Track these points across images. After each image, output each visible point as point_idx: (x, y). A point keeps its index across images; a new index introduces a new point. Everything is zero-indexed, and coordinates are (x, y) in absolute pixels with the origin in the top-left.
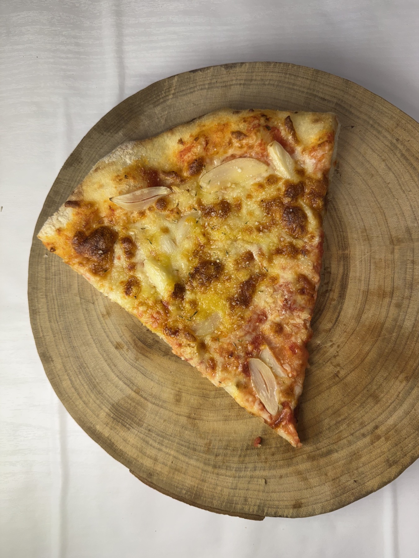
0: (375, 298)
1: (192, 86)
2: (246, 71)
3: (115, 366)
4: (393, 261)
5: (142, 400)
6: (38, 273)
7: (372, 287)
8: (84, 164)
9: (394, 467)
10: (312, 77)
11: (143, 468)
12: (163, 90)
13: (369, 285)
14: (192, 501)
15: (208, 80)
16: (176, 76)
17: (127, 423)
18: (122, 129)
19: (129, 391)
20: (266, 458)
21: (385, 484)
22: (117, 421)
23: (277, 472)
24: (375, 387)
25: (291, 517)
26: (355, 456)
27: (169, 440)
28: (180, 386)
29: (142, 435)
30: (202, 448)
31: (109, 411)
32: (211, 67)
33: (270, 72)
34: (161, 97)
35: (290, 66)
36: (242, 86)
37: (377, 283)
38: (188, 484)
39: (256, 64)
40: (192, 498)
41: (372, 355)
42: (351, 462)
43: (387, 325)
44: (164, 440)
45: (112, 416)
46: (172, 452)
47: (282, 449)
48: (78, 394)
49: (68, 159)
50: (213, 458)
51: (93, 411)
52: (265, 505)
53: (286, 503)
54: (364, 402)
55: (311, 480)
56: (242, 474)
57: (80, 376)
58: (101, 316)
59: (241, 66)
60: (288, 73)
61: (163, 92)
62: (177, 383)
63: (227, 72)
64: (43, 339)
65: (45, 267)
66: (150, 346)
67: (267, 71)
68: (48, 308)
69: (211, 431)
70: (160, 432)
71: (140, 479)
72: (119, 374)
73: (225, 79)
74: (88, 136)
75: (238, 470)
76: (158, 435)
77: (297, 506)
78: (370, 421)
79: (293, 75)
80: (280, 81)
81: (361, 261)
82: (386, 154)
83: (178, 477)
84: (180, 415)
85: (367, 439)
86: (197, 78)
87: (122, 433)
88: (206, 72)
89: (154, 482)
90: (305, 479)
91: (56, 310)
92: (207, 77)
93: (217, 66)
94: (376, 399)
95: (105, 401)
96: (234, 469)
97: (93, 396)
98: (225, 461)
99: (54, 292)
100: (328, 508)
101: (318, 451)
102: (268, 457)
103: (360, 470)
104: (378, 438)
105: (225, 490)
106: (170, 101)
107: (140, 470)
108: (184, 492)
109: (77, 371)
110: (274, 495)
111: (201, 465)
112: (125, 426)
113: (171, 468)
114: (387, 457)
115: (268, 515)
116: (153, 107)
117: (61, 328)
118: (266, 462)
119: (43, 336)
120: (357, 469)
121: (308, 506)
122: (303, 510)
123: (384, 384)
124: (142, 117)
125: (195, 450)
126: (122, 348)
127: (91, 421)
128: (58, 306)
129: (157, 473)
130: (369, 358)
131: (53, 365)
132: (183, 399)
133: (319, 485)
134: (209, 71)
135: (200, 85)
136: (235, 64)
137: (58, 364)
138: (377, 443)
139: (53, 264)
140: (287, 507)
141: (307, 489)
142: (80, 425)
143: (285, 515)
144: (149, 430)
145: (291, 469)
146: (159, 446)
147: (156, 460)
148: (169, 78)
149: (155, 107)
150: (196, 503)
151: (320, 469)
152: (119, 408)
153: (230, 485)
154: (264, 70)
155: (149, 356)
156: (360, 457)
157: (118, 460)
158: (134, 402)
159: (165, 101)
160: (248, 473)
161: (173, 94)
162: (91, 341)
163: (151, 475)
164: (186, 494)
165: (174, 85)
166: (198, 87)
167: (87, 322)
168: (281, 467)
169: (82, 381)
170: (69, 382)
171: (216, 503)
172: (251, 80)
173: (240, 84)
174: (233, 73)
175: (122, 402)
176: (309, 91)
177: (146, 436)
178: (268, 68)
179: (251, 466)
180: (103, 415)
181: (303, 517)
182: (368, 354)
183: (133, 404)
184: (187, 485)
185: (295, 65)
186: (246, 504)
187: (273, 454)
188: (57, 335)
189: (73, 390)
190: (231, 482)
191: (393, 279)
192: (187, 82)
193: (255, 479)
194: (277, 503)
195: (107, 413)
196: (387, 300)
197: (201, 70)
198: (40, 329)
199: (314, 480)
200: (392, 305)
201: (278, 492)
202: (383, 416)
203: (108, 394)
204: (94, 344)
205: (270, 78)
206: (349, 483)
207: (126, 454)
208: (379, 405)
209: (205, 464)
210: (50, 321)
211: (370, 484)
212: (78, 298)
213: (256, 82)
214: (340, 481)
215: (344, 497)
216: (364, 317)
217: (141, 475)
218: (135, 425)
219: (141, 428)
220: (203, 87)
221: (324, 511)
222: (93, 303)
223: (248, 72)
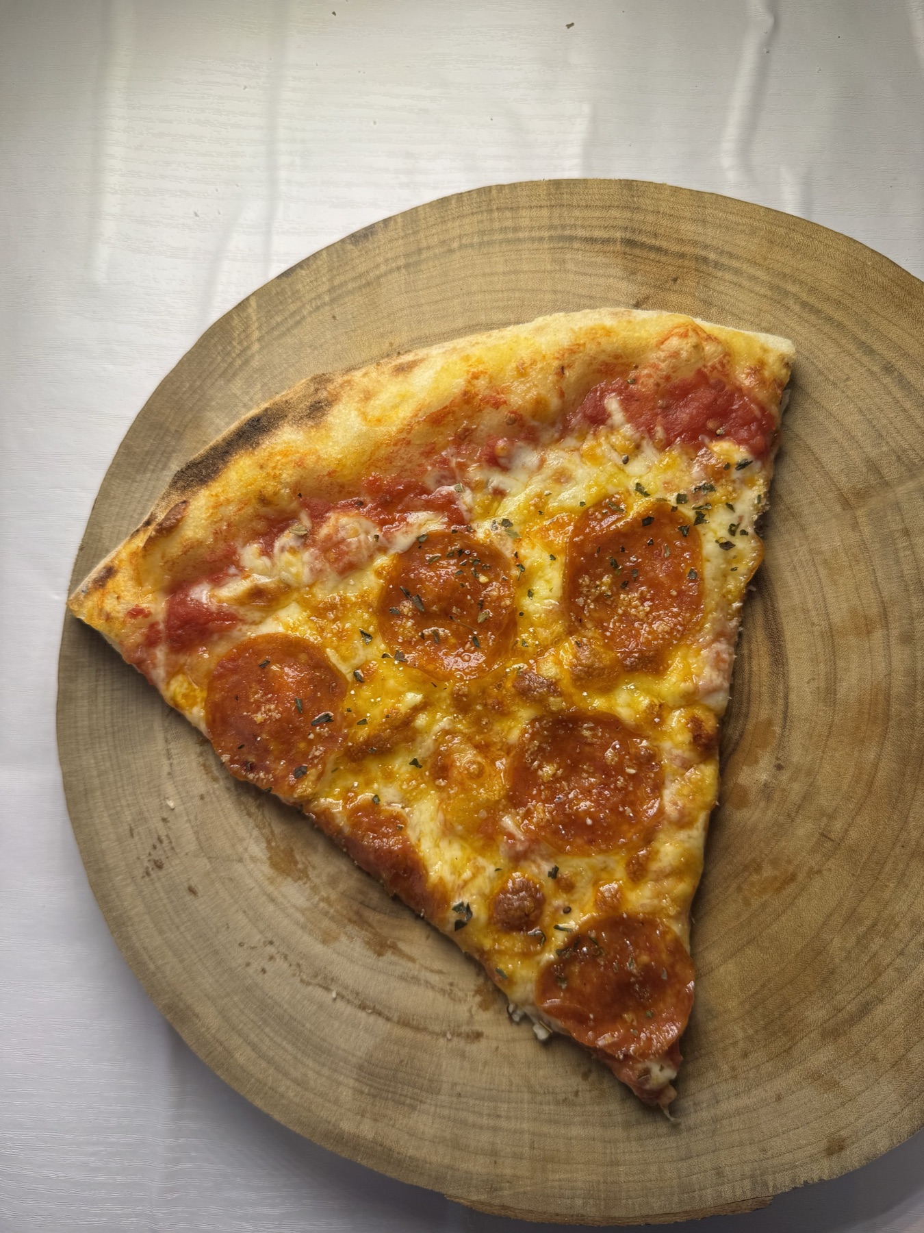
0: (853, 640)
1: (292, 307)
2: (402, 234)
4: (864, 546)
7: (836, 619)
10: (550, 200)
12: (234, 339)
13: (828, 615)
15: (323, 283)
16: (252, 298)
17: (406, 1096)
18: (174, 455)
19: (386, 1027)
20: (733, 1069)
22: (382, 1098)
23: (766, 1091)
24: (915, 833)
27: (508, 1102)
29: (446, 1112)
31: (357, 1083)
32: (321, 251)
33: (454, 218)
34: (234, 355)
35: (494, 192)
36: (403, 271)
37: (844, 605)
38: (583, 1182)
39: (417, 212)
40: (602, 1207)
41: (887, 768)
43: (895, 692)
44: (499, 1104)
45: (366, 1091)
46: (525, 1126)
47: (761, 1036)
48: (278, 1069)
49: (77, 560)
50: (618, 1108)
51: (321, 1095)
52: (764, 1171)
53: (810, 1150)
54: (903, 875)
55: (846, 1083)
56: (692, 1121)
57: (267, 1030)
59: (386, 227)
60: (495, 207)
61: (235, 343)
63: (360, 251)
64: (159, 975)
67: (447, 218)
70: (483, 1092)
73: (362, 268)
76: (482, 1099)
77: (835, 1151)
79: (507, 208)
80: (482, 233)
81: (794, 568)
82: (769, 316)
83: (557, 1175)
86: (300, 286)
87: (403, 1121)
88: (314, 266)
89: (509, 1203)
90: (833, 1085)
91: (166, 901)
92: (321, 277)
93: (333, 245)
95: (342, 1064)
97: (310, 1063)
100: (903, 1131)
101: (840, 1015)
102: (736, 1064)
106: (257, 357)
107: (469, 1188)
108: (579, 1202)
109: (256, 1019)
110: (778, 1142)
111: (598, 1132)
112: (403, 1104)
113: (533, 1159)
116: (225, 383)
117: (189, 938)
118: (734, 1077)
119: (157, 968)
121: (859, 1140)
122: (850, 1153)
124: (210, 415)
126: (336, 939)
127: (325, 1117)
129: (508, 1182)
130: (882, 775)
131: (200, 1024)
133: (868, 1088)
134: (319, 263)
135: (310, 301)
136: (372, 227)
137: (210, 1019)
140: (813, 1159)
141: (843, 1104)
143: (816, 1177)
144: (459, 1095)
145: (793, 1074)
146: (492, 1122)
147: (494, 1153)
148: (236, 307)
149: (229, 381)
151: (857, 1053)
152: (377, 1070)
154: (439, 220)
158: (404, 1046)
159: (246, 362)
160: (704, 1114)
161: (259, 340)
163: (496, 1190)
164: (585, 1204)
165: (254, 319)
166: (308, 307)
167: (241, 907)
168: (772, 1076)
169: (275, 1039)
170: (249, 1050)
172: (420, 251)
173: (399, 268)
174: (374, 249)
175: (379, 1054)
176: (553, 233)
177: (457, 1109)
178: (446, 211)
179: (705, 1096)
180: (346, 1094)
182: (876, 766)
183: (404, 1051)
184: (580, 1184)
185: (504, 186)
186: (723, 1184)
187: (745, 1055)
188: (185, 956)
189: (264, 1064)
191: (875, 583)
192: (281, 302)
193: (725, 1122)
194: (789, 1157)
195: (354, 1089)
196: (878, 635)
197: (300, 266)
199: (853, 1081)
200: (893, 641)
201: (783, 1133)
203: (342, 1046)
205: (457, 232)
207: (426, 1163)
209: (604, 1126)
210: (161, 932)
212: (203, 861)
213: (431, 253)
214: (909, 1063)
216: (842, 689)
217: (475, 1198)
218: (424, 1094)
219: (439, 1097)
220: (319, 303)
222: (241, 860)
223: (406, 236)
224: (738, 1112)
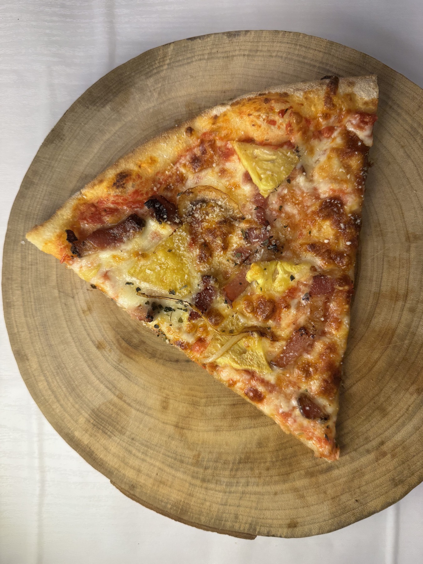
0: (388, 301)
1: (189, 55)
2: (251, 40)
3: (96, 368)
4: (409, 261)
5: (125, 406)
6: (13, 262)
7: (384, 289)
8: (66, 141)
9: (399, 486)
10: (326, 50)
11: (125, 480)
12: (157, 60)
13: (380, 286)
14: (177, 517)
15: (207, 49)
16: (172, 44)
17: (109, 431)
18: (110, 103)
19: (111, 396)
20: (260, 473)
21: (389, 504)
22: (97, 427)
23: (271, 489)
24: (382, 399)
25: (285, 537)
26: (358, 473)
27: (154, 450)
28: (168, 392)
29: (124, 444)
30: (190, 460)
31: (89, 416)
32: (212, 34)
33: (278, 42)
34: (154, 67)
35: (301, 36)
36: (246, 57)
37: (390, 284)
38: (174, 498)
39: (262, 32)
40: (178, 513)
41: (381, 364)
42: (352, 480)
43: (399, 331)
44: (149, 450)
45: (92, 421)
46: (157, 464)
47: (278, 463)
48: (56, 397)
49: (49, 135)
50: (202, 471)
51: (71, 416)
52: (257, 524)
53: (281, 522)
54: (370, 416)
55: (309, 499)
56: (233, 489)
57: (57, 378)
58: (81, 312)
59: (246, 34)
60: (299, 44)
61: (157, 62)
62: (164, 389)
63: (229, 41)
64: (18, 336)
65: (21, 255)
66: (136, 347)
67: (275, 40)
68: (23, 302)
69: (200, 443)
70: (144, 442)
71: (121, 491)
72: (100, 377)
73: (227, 49)
74: (72, 109)
75: (229, 484)
76: (142, 444)
77: (293, 525)
78: (375, 436)
79: (304, 46)
80: (289, 53)
81: (373, 259)
82: (406, 140)
83: (163, 491)
84: (167, 424)
85: (372, 456)
86: (196, 47)
87: (103, 441)
88: (206, 40)
89: (137, 495)
90: (302, 497)
91: (33, 303)
92: (207, 46)
93: (218, 33)
94: (383, 411)
95: (85, 405)
96: (225, 484)
97: (71, 399)
98: (215, 475)
99: (30, 283)
100: (326, 529)
101: (317, 467)
102: (262, 471)
103: (363, 489)
104: (384, 454)
105: (214, 505)
106: (164, 72)
107: (122, 481)
108: (169, 506)
109: (54, 371)
110: (268, 513)
111: (189, 478)
112: (106, 434)
113: (155, 480)
114: (393, 475)
115: (260, 534)
116: (146, 78)
117: (37, 324)
118: (259, 477)
119: (18, 332)
120: (359, 488)
121: (305, 525)
122: (298, 530)
123: (392, 397)
124: (133, 90)
125: (182, 462)
126: (104, 348)
127: (69, 426)
128: (34, 299)
129: (140, 486)
130: (377, 367)
131: (28, 364)
132: (171, 407)
133: (317, 504)
134: (209, 39)
135: (198, 55)
136: (239, 32)
137: (34, 364)
138: (382, 460)
139: (30, 252)
140: (281, 526)
141: (303, 507)
142: (57, 430)
143: (279, 535)
144: (133, 439)
145: (287, 486)
146: (143, 457)
147: (139, 471)
148: (163, 46)
149: (148, 78)
150: (182, 519)
151: (318, 487)
152: (100, 414)
153: (219, 500)
154: (271, 40)
155: (134, 357)
156: (363, 474)
157: (98, 470)
158: (116, 407)
159: (158, 73)
160: (240, 488)
161: (168, 64)
162: (70, 339)
163: (134, 487)
164: (171, 508)
165: (169, 54)
166: (196, 57)
167: (65, 319)
168: (276, 483)
169: (60, 383)
170: (46, 384)
171: (203, 519)
172: (257, 51)
173: (244, 55)
174: (236, 42)
175: (103, 407)
176: (321, 65)
177: (129, 445)
178: (276, 37)
179: (243, 481)
180: (82, 420)
181: (298, 537)
182: (376, 362)
183: (115, 410)
184: (172, 499)
185: (307, 35)
186: (236, 522)
187: (268, 469)
188: (32, 331)
189: (50, 393)
190: (221, 497)
191: (408, 280)
192: (185, 51)
193: (247, 495)
194: (270, 521)
195: (87, 419)
196: (400, 303)
197: (199, 37)
198: (15, 324)
199: (311, 499)
200: (405, 309)
201: (272, 510)
202: (390, 431)
203: (88, 397)
204: (73, 343)
205: (277, 49)
206: (350, 502)
207: (107, 463)
208: (386, 419)
209: (193, 477)
210: (26, 316)
211: (372, 504)
212: (56, 292)
213: (262, 54)
214: (340, 500)
215: (343, 517)
216: (374, 321)
217: (123, 486)
218: (117, 432)
219: (123, 436)
220: (202, 57)
221: (321, 532)
222: (73, 297)
223: (253, 42)
224: (255, 493)
